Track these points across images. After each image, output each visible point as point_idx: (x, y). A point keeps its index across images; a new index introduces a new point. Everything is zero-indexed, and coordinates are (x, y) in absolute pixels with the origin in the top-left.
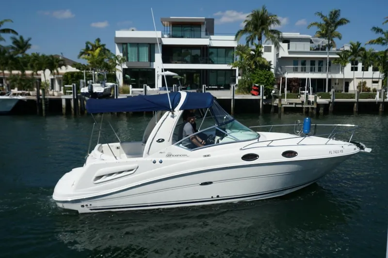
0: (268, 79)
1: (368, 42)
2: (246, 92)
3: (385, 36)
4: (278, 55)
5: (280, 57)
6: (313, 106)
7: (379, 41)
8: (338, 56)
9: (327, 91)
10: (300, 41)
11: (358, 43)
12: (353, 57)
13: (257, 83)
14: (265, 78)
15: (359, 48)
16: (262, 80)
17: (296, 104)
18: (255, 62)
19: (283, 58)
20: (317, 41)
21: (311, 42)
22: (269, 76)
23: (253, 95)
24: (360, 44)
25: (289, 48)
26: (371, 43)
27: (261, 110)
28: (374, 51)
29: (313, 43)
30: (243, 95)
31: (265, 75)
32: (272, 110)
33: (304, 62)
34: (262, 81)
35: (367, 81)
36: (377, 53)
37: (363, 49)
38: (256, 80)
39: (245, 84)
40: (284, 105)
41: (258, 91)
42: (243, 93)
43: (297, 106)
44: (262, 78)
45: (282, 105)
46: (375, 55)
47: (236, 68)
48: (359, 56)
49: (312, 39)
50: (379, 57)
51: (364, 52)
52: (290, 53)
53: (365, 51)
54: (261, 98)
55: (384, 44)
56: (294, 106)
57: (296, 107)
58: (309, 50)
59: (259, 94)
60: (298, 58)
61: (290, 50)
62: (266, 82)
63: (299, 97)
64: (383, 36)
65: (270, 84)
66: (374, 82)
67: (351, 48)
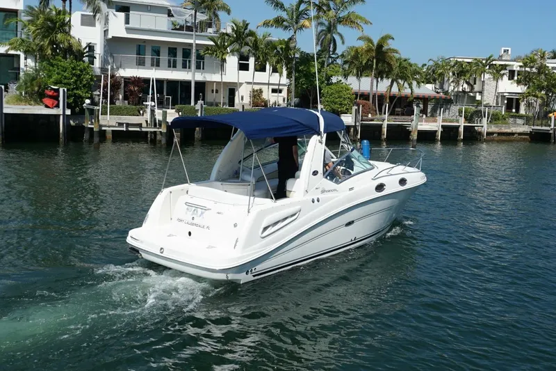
0: (79, 76)
1: (262, 23)
2: (35, 101)
3: (287, 14)
4: (106, 32)
5: (110, 36)
6: (160, 130)
7: (278, 22)
8: (212, 43)
9: (192, 104)
10: (150, 11)
11: (244, 21)
12: (236, 46)
13: (55, 84)
14: (74, 75)
15: (247, 31)
16: (66, 78)
17: (128, 125)
18: (52, 43)
19: (115, 39)
20: (180, 14)
21: (170, 14)
22: (81, 71)
23: (47, 107)
24: (247, 25)
25: (127, 22)
26: (266, 24)
27: (61, 136)
28: (270, 38)
29: (172, 16)
30: (29, 106)
31: (73, 69)
32: (86, 136)
33: (156, 49)
34: (66, 81)
35: (265, 88)
36: (274, 41)
37: (252, 34)
38: (55, 77)
39: (32, 85)
40: (105, 126)
41: (56, 98)
42: (27, 102)
43: (130, 129)
44: (65, 74)
45: (101, 126)
46: (271, 45)
47: (18, 53)
48: (247, 44)
49: (171, 9)
50: (279, 49)
51: (253, 39)
52: (129, 30)
53: (256, 37)
54: (61, 113)
55: (286, 28)
56: (124, 129)
57: (128, 131)
58: (165, 29)
59: (58, 106)
60: (145, 41)
61: (130, 26)
62: (75, 82)
63: (141, 112)
64: (284, 15)
65: (84, 86)
66: (274, 91)
67: (233, 29)
